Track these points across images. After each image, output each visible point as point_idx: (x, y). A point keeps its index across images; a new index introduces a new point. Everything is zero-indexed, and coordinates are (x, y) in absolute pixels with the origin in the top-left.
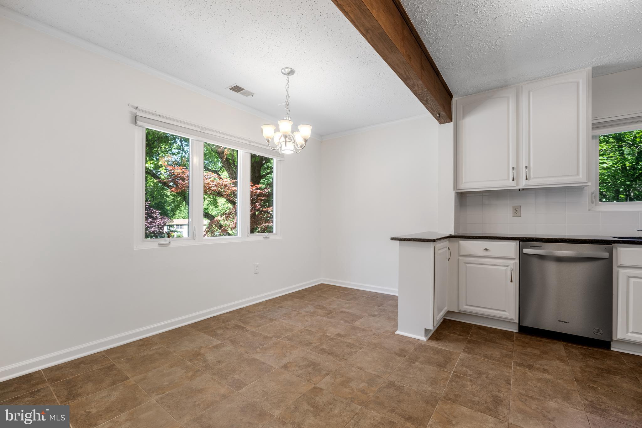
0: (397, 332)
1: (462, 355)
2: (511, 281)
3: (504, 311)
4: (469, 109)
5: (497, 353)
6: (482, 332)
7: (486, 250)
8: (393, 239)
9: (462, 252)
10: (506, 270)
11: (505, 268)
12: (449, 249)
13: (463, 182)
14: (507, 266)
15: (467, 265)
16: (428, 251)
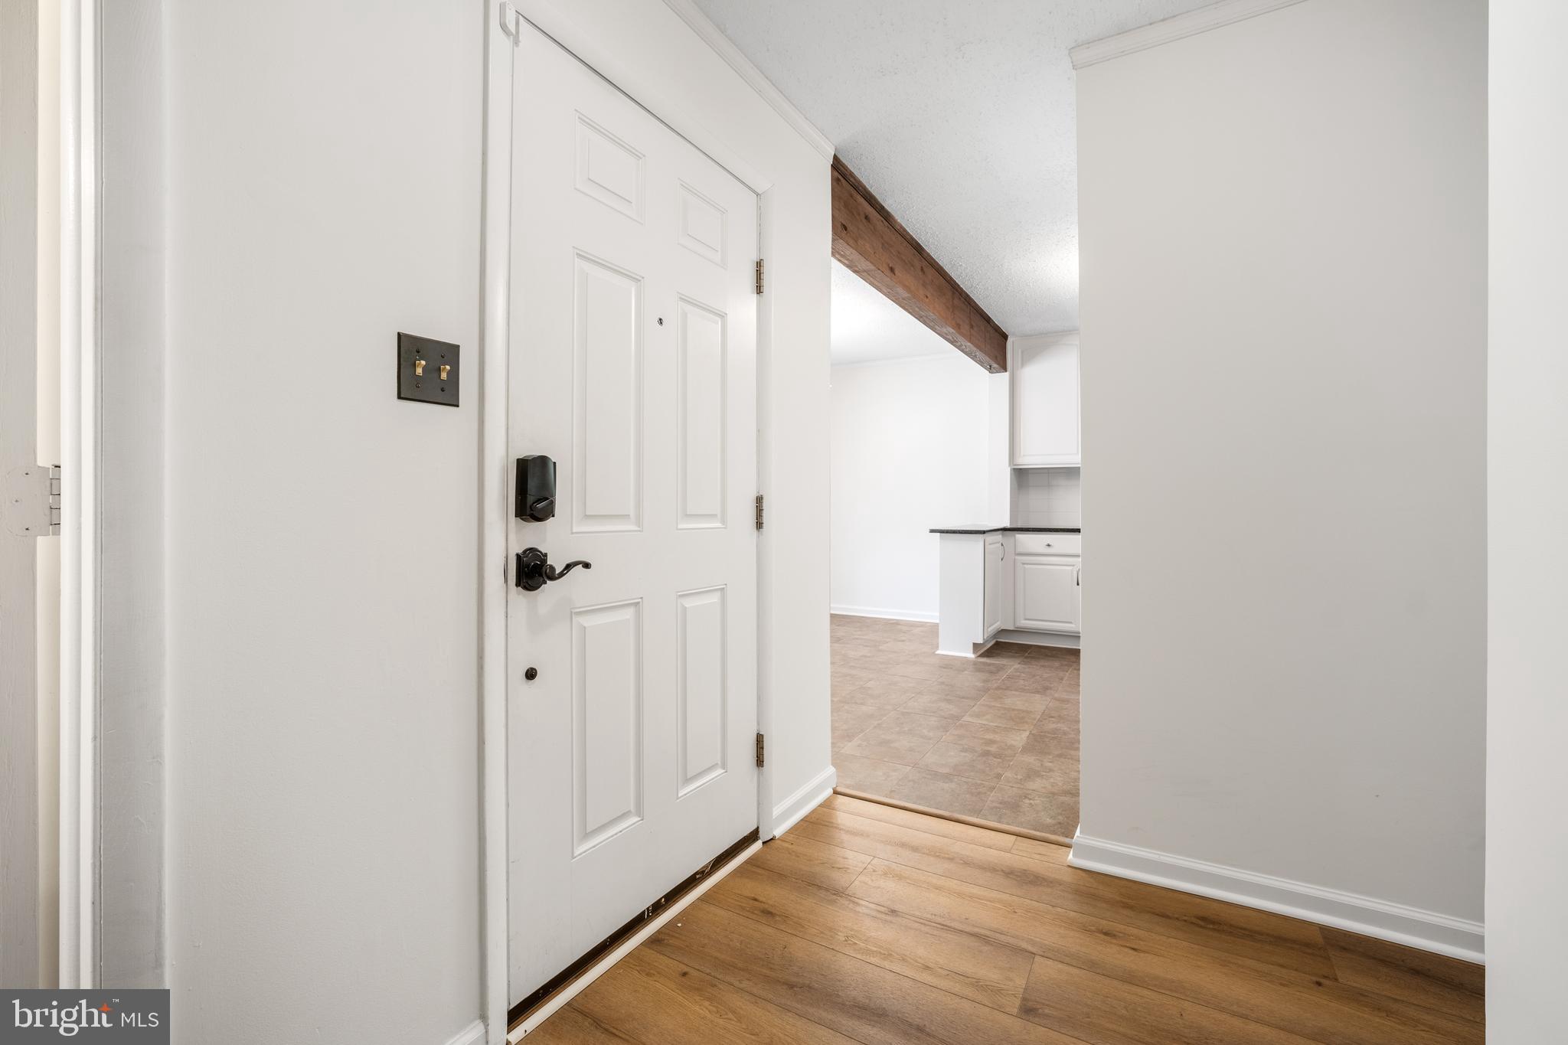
0: (938, 652)
1: (1017, 666)
2: (1078, 584)
3: (1071, 623)
4: (1030, 355)
5: (1057, 664)
6: (1043, 650)
7: (1049, 545)
8: (932, 531)
9: (1019, 550)
10: (1072, 571)
11: (1070, 568)
12: (1002, 545)
13: (1022, 454)
14: (1073, 566)
15: (1026, 566)
16: (976, 544)
